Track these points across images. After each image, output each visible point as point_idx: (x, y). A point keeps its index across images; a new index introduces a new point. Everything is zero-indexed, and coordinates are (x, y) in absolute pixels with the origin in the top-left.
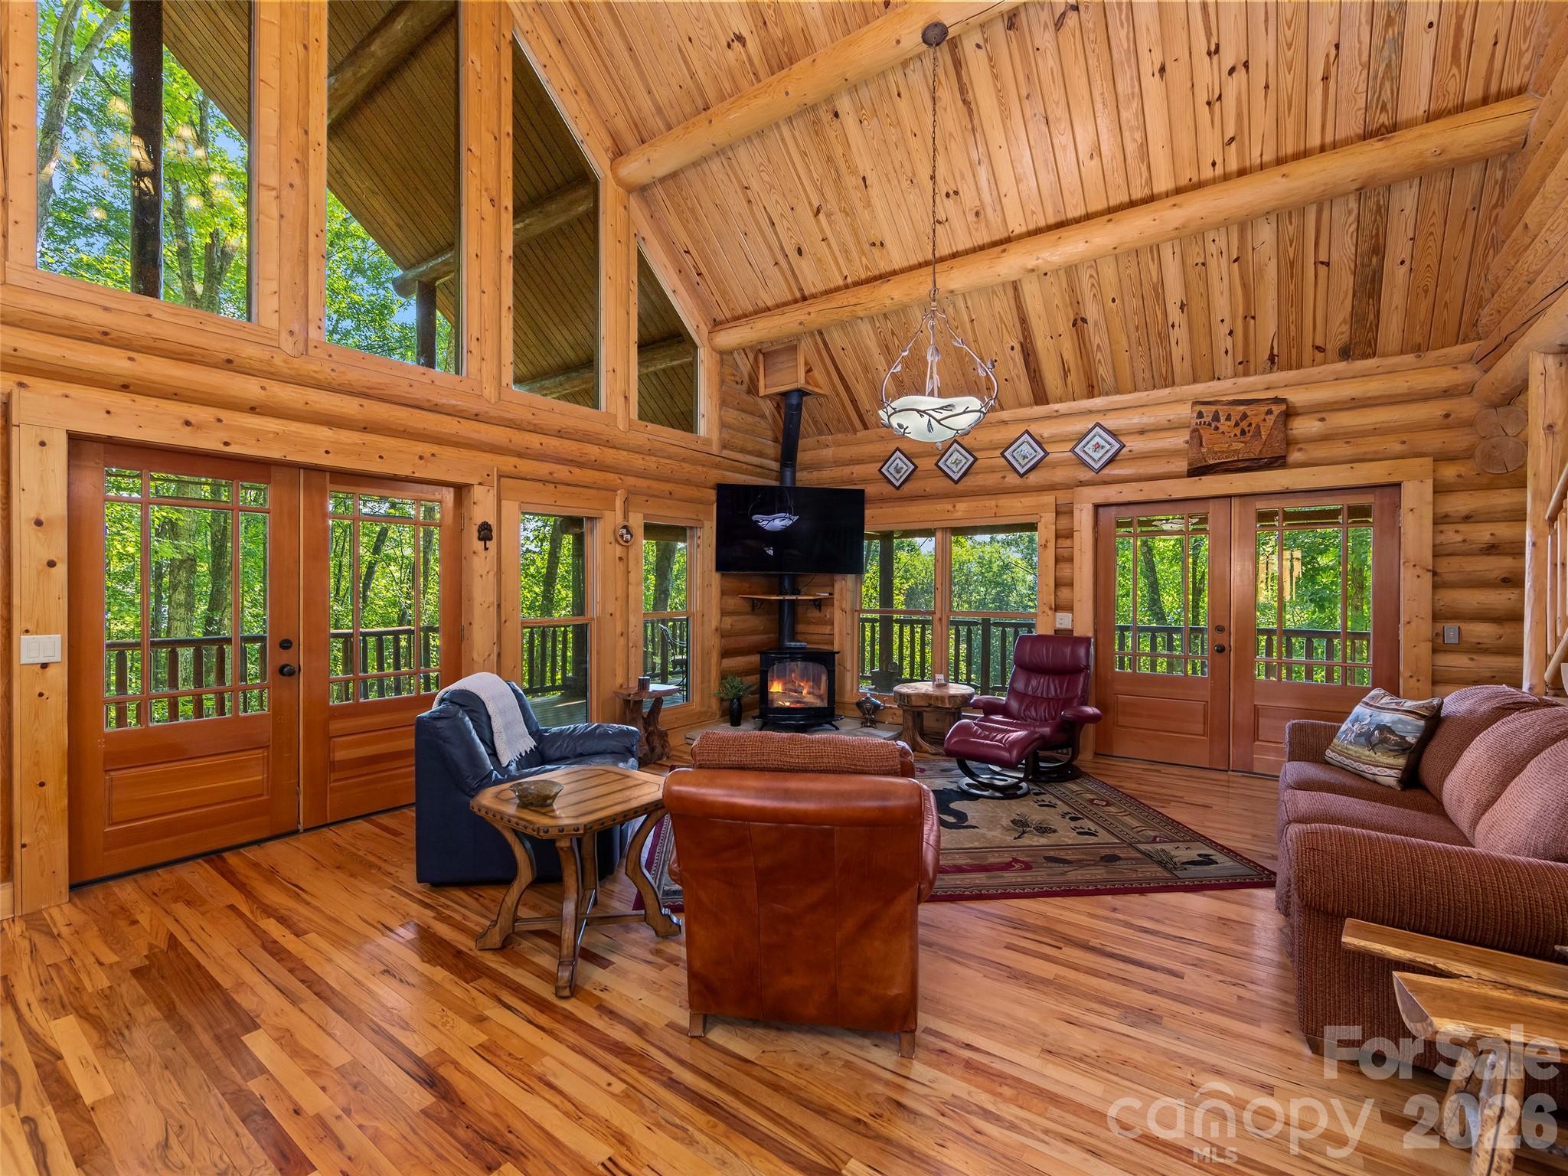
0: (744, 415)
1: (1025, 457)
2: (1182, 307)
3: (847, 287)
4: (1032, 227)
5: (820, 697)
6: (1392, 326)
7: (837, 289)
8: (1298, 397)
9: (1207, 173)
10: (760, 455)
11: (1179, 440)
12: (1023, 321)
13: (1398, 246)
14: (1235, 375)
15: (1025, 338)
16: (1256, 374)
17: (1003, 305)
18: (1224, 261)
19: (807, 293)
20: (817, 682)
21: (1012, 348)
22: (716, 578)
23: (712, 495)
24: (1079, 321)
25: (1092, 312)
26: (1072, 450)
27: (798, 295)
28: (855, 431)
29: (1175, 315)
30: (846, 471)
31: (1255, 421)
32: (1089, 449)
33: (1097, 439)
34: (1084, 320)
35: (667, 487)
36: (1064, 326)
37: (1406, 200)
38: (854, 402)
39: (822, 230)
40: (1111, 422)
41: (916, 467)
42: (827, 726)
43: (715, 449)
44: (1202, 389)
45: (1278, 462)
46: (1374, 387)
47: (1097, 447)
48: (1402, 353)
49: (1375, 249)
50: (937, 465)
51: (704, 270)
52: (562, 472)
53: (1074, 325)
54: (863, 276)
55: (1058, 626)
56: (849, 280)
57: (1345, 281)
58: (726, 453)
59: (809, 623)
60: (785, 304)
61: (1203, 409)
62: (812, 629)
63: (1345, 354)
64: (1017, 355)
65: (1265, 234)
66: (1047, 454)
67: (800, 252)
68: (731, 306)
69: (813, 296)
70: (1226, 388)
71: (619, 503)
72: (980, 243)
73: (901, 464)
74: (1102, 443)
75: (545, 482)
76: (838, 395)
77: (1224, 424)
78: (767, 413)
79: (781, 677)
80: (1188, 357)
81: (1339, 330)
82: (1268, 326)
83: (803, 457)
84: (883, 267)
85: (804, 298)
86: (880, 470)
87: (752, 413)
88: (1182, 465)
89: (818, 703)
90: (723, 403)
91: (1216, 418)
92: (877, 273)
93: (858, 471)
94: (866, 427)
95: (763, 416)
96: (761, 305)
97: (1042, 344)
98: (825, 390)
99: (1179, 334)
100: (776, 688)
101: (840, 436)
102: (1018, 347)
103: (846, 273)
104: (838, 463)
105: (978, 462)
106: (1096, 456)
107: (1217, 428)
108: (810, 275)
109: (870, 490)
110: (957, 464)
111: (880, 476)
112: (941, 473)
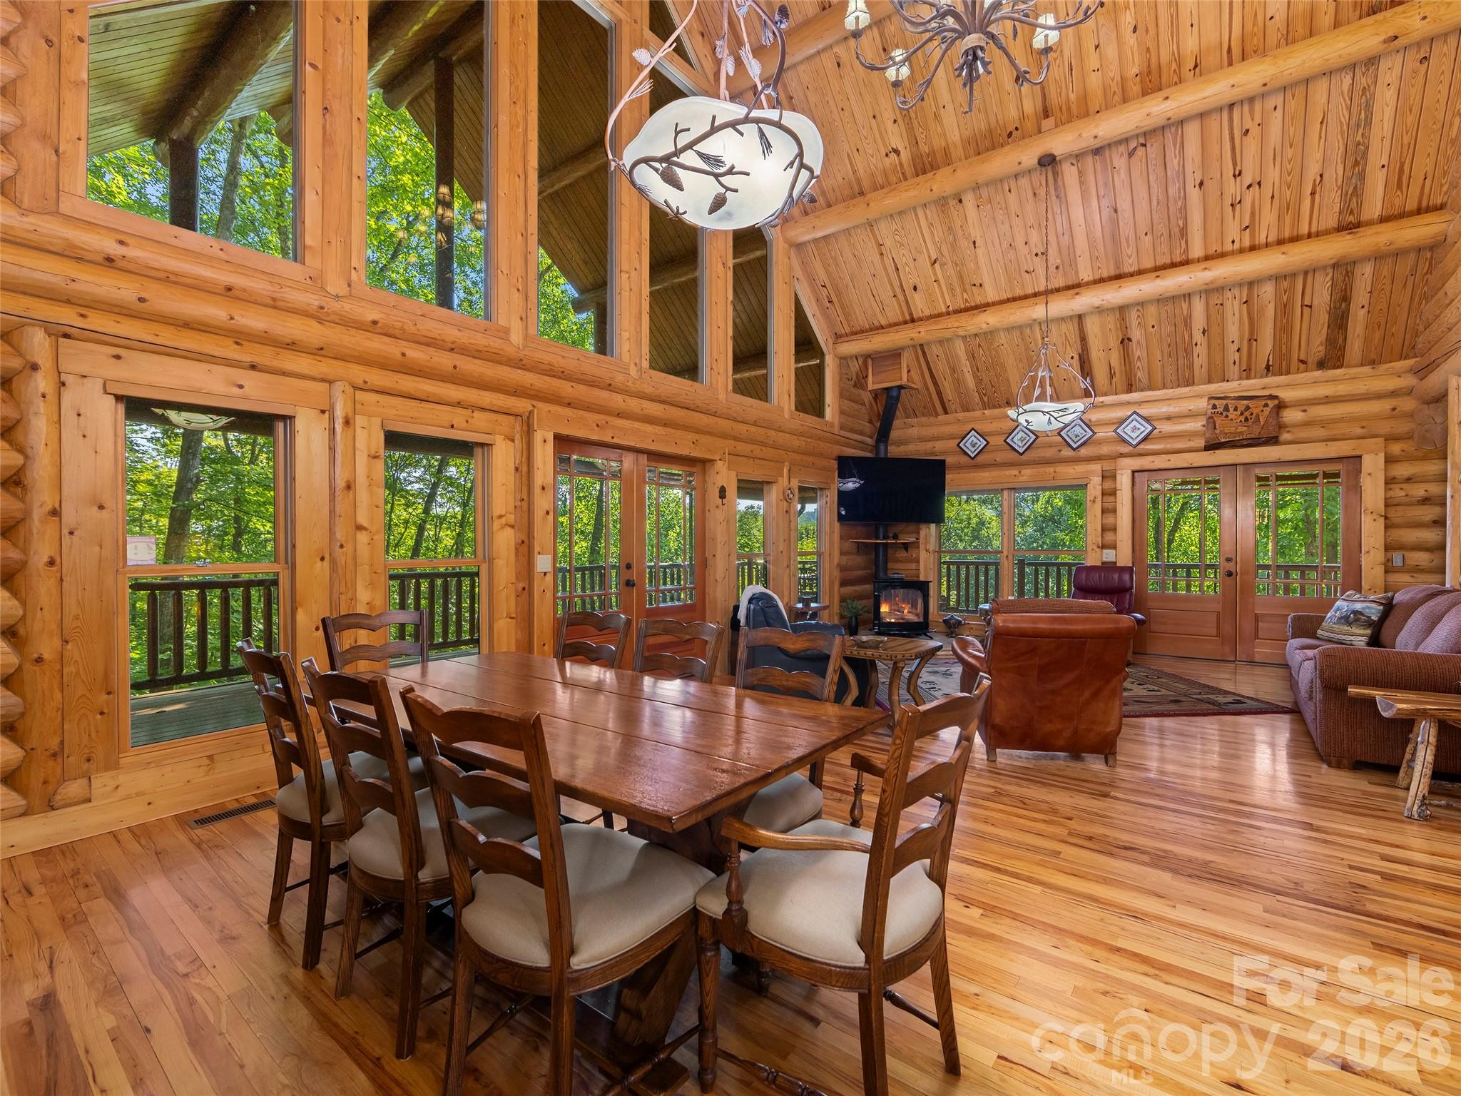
0: (853, 404)
1: (1077, 436)
2: (1204, 332)
3: (948, 313)
5: (917, 615)
6: (1355, 346)
7: (940, 315)
8: (1286, 395)
9: (1227, 248)
10: (861, 433)
11: (1197, 425)
12: (1083, 339)
13: (1360, 295)
14: (1240, 378)
15: (1083, 351)
16: (1255, 378)
17: (1070, 329)
18: (1236, 303)
19: (916, 317)
20: (914, 606)
21: (1073, 358)
22: (837, 525)
23: (835, 464)
24: (1126, 341)
25: (1136, 334)
26: (1115, 431)
27: (908, 317)
28: (937, 415)
29: (1198, 336)
30: (929, 445)
31: (1255, 411)
32: (1128, 430)
33: (1135, 423)
34: (1130, 340)
35: (811, 459)
36: (1114, 342)
38: (939, 394)
39: (935, 274)
40: (1144, 411)
41: (988, 443)
42: (923, 636)
43: (836, 430)
44: (1215, 388)
45: (1273, 440)
46: (1342, 389)
47: (1134, 429)
48: (1362, 365)
49: (1343, 298)
50: (1005, 441)
51: (834, 298)
52: (757, 451)
53: (1122, 342)
54: (962, 306)
55: (1104, 559)
56: (951, 309)
57: (1323, 318)
58: (843, 433)
59: (897, 561)
60: (896, 324)
61: (1216, 402)
62: (899, 566)
63: (1321, 365)
64: (1076, 362)
66: (1094, 433)
67: (915, 289)
68: (852, 324)
69: (921, 319)
70: (1233, 387)
71: (785, 471)
72: (1057, 287)
73: (975, 441)
74: (1138, 426)
75: (749, 457)
76: (927, 389)
77: (1232, 414)
78: (866, 401)
79: (887, 600)
80: (1205, 365)
81: (1318, 348)
82: (1266, 345)
83: (895, 434)
84: (979, 300)
85: (913, 321)
86: (958, 445)
87: (856, 402)
88: (1201, 443)
89: (915, 619)
90: (842, 395)
91: (1226, 409)
92: (973, 304)
93: (939, 446)
94: (946, 412)
95: (863, 404)
96: (877, 324)
97: (1096, 354)
98: (918, 385)
99: (1201, 350)
100: (884, 608)
101: (924, 419)
102: (1076, 357)
103: (949, 303)
104: (923, 440)
105: (1039, 439)
106: (1134, 435)
107: (1227, 416)
108: (920, 305)
109: (950, 460)
110: (1022, 441)
111: (958, 449)
112: (1008, 447)
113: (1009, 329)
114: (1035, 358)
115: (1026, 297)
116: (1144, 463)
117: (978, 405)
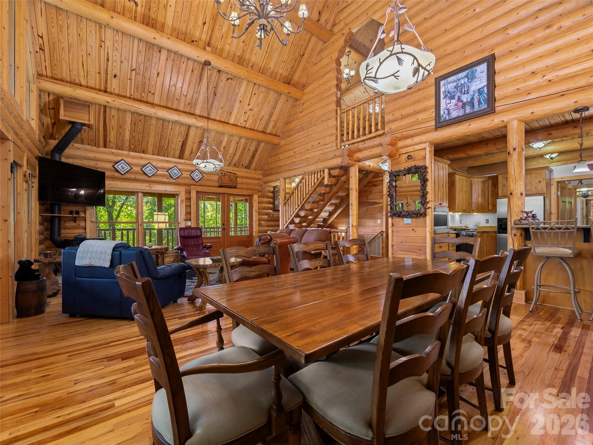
1: (175, 174)
2: (224, 148)
3: (130, 98)
4: (201, 115)
6: (253, 165)
7: (125, 97)
8: (238, 174)
9: (239, 124)
11: (216, 178)
12: (187, 136)
13: (259, 152)
14: (227, 166)
15: (185, 140)
16: (231, 166)
17: (183, 129)
18: (235, 142)
19: (108, 90)
21: (180, 141)
26: (190, 175)
27: (103, 88)
28: (99, 146)
30: (92, 162)
31: (232, 177)
32: (195, 175)
33: (197, 173)
34: (202, 142)
36: (197, 141)
37: (262, 145)
41: (131, 168)
45: (235, 187)
46: (249, 175)
47: (197, 175)
48: (253, 170)
49: (256, 151)
50: (141, 169)
53: (200, 142)
54: (139, 98)
56: (132, 96)
57: (251, 154)
60: (92, 88)
61: (222, 172)
63: (246, 167)
64: (180, 144)
65: (243, 141)
67: (115, 76)
69: (111, 93)
70: (225, 168)
72: (186, 111)
73: (124, 166)
74: (198, 174)
76: (99, 131)
77: (226, 177)
81: (246, 163)
82: (236, 158)
84: (150, 100)
85: (105, 91)
86: (113, 166)
88: (217, 184)
91: (225, 175)
92: (145, 100)
93: (100, 164)
96: (77, 81)
97: (189, 143)
102: (182, 141)
103: (132, 93)
104: (87, 158)
105: (159, 172)
106: (197, 178)
108: (114, 85)
109: (107, 174)
110: (150, 171)
111: (113, 168)
112: (143, 173)
113: (158, 119)
114: (165, 136)
115: (172, 109)
116: (200, 189)
117: (127, 148)
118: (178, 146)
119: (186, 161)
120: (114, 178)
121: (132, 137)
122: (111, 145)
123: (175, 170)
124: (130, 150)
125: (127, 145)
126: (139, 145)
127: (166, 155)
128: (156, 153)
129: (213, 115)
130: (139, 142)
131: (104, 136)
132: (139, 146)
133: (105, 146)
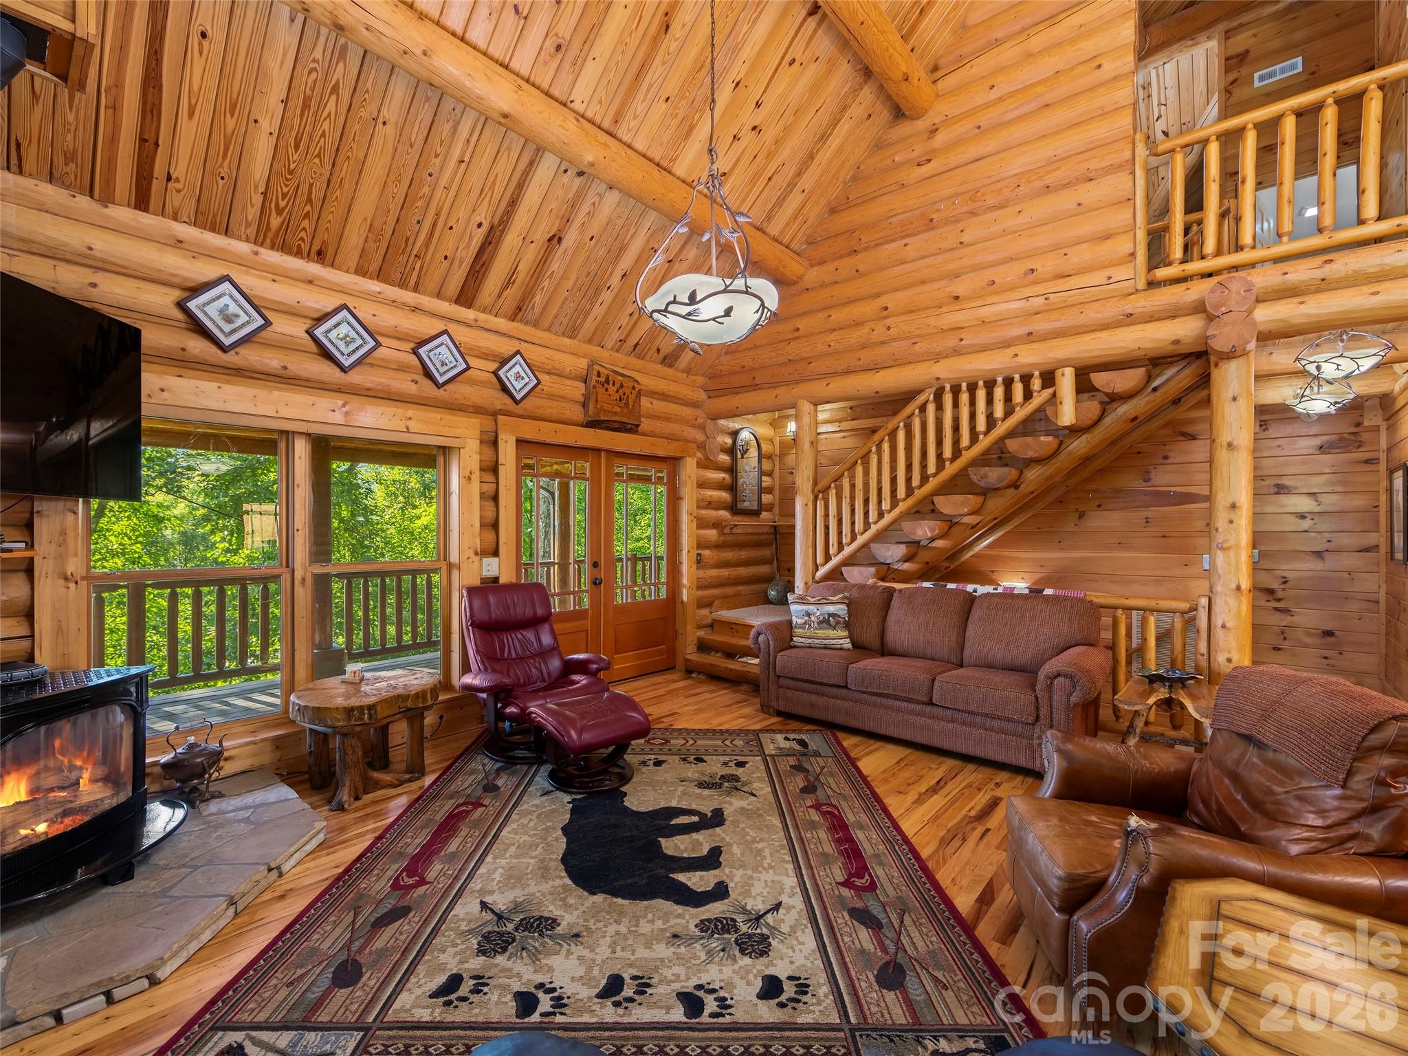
1: (443, 364)
2: (624, 275)
8: (647, 382)
11: (577, 390)
12: (513, 203)
15: (501, 222)
21: (480, 225)
24: (556, 239)
26: (495, 373)
31: (627, 392)
32: (511, 376)
33: (518, 368)
34: (561, 239)
36: (542, 233)
44: (594, 350)
45: (632, 429)
46: (671, 388)
47: (518, 377)
48: (683, 371)
50: (309, 331)
53: (550, 240)
55: (485, 574)
61: (601, 369)
63: (665, 361)
64: (479, 236)
70: (604, 355)
74: (522, 374)
77: (611, 390)
79: (25, 762)
80: (599, 319)
88: (580, 415)
91: (607, 381)
97: (511, 239)
99: (607, 296)
100: (12, 793)
102: (485, 227)
105: (381, 350)
106: (518, 386)
107: (607, 390)
109: (151, 338)
110: (347, 344)
111: (178, 315)
112: (312, 347)
114: (426, 190)
116: (531, 431)
117: (248, 225)
118: (468, 246)
119: (482, 317)
120: (182, 363)
121: (280, 169)
122: (174, 200)
123: (443, 349)
124: (262, 236)
125: (253, 213)
126: (307, 216)
127: (412, 282)
128: (374, 267)
129: (632, 124)
130: (309, 200)
131: (143, 141)
132: (305, 223)
133: (142, 202)
